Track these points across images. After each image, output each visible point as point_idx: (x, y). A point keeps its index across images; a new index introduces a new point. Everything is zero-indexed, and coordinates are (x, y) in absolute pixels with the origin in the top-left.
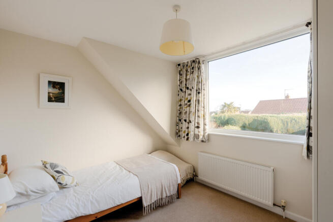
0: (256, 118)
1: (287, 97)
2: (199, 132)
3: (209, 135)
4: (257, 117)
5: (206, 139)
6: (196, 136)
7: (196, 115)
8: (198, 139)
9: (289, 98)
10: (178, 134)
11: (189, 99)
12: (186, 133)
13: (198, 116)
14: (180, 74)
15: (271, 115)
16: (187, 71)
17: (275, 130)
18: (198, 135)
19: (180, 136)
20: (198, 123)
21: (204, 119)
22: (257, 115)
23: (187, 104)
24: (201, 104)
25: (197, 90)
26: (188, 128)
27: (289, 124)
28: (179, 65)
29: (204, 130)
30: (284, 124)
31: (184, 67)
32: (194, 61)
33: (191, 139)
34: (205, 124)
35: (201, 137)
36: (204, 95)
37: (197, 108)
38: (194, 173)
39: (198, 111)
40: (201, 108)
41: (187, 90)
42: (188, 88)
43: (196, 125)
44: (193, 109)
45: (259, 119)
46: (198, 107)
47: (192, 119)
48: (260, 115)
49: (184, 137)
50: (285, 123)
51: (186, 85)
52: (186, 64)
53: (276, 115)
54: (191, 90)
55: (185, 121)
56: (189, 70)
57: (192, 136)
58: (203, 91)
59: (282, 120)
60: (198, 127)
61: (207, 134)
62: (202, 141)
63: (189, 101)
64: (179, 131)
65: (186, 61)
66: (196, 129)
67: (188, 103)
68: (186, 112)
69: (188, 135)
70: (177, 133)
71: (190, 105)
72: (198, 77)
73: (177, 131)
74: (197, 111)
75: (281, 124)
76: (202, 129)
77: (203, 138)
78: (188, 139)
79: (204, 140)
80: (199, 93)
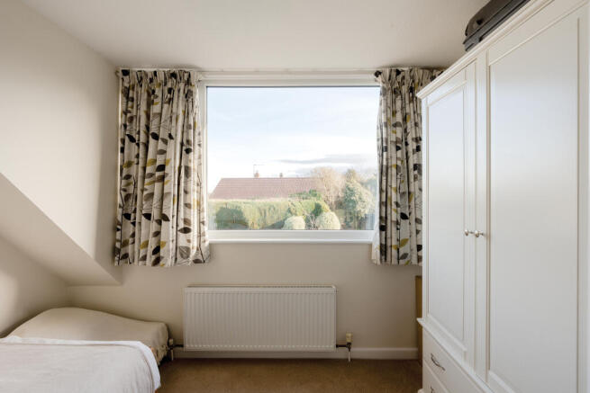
0: (224, 206)
1: (257, 175)
2: (189, 241)
3: (210, 245)
4: (226, 204)
5: (205, 254)
6: (183, 252)
7: (182, 203)
8: (188, 257)
9: (260, 177)
10: (118, 253)
11: (158, 163)
12: (152, 246)
13: (188, 206)
14: (128, 99)
15: (245, 200)
16: (151, 93)
17: (250, 224)
18: (188, 249)
19: (126, 256)
20: (186, 221)
21: (200, 211)
22: (224, 201)
23: (151, 175)
24: (194, 176)
25: (182, 144)
26: (157, 234)
27: (267, 213)
28: (126, 73)
29: (200, 235)
30: (261, 214)
31: (140, 80)
32: (173, 75)
33: (168, 260)
34: (201, 223)
35: (193, 252)
36: (200, 158)
37: (182, 185)
38: (171, 341)
39: (186, 192)
40: (193, 186)
41: (152, 141)
42: (156, 137)
43: (182, 225)
44: (171, 187)
45: (229, 207)
46: (186, 182)
47: (170, 210)
48: (230, 201)
49: (144, 258)
50: (263, 212)
51: (148, 127)
52: (150, 76)
53: (250, 201)
54: (165, 142)
55: (148, 216)
56: (158, 92)
57: (172, 253)
58: (197, 147)
59: (259, 209)
60: (186, 230)
61: (207, 243)
62: (196, 261)
63: (162, 168)
64: (125, 244)
65: (149, 70)
66: (182, 235)
67: (158, 174)
68: (152, 195)
69: (157, 250)
70: (115, 251)
71: (162, 179)
72: (186, 114)
73: (118, 245)
74: (182, 192)
75: (258, 214)
76: (196, 233)
77: (196, 255)
78: (157, 262)
79: (200, 258)
80: (188, 151)
